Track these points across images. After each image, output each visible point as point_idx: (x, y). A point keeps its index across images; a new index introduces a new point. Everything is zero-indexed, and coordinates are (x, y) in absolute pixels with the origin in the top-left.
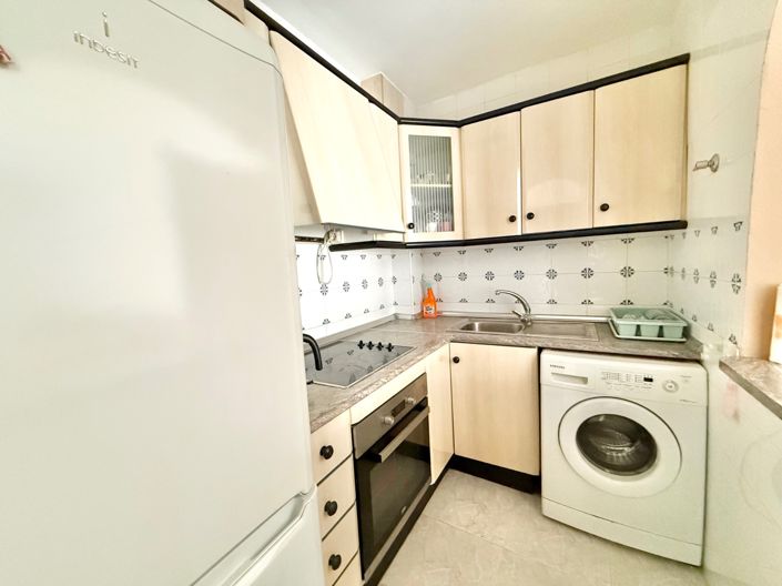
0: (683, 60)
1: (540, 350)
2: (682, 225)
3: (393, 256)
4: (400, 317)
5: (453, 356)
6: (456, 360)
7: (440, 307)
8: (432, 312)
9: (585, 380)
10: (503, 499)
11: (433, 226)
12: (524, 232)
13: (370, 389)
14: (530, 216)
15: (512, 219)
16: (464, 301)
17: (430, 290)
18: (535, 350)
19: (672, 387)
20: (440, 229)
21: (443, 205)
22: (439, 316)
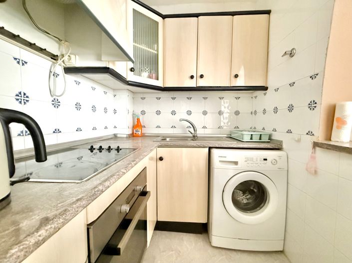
0: (268, 12)
1: (210, 148)
2: (265, 88)
3: (115, 96)
4: (118, 135)
5: (158, 157)
6: (161, 159)
7: (145, 131)
8: (140, 133)
9: (236, 163)
10: (188, 242)
11: (145, 74)
12: (198, 86)
13: (112, 180)
14: (202, 76)
15: (192, 77)
16: (158, 127)
17: (138, 120)
18: (207, 149)
19: (275, 162)
20: (150, 77)
21: (152, 63)
22: (143, 136)
